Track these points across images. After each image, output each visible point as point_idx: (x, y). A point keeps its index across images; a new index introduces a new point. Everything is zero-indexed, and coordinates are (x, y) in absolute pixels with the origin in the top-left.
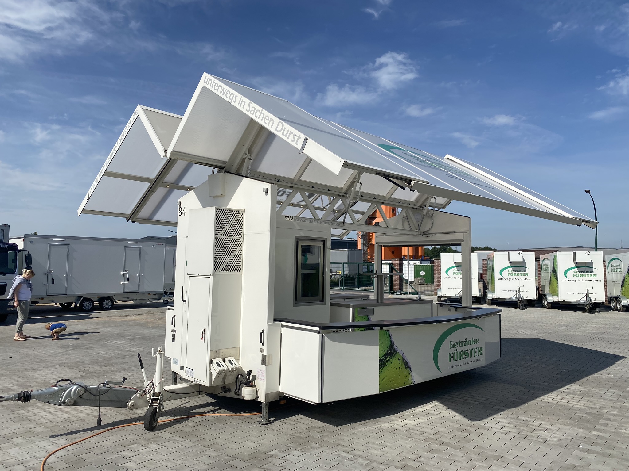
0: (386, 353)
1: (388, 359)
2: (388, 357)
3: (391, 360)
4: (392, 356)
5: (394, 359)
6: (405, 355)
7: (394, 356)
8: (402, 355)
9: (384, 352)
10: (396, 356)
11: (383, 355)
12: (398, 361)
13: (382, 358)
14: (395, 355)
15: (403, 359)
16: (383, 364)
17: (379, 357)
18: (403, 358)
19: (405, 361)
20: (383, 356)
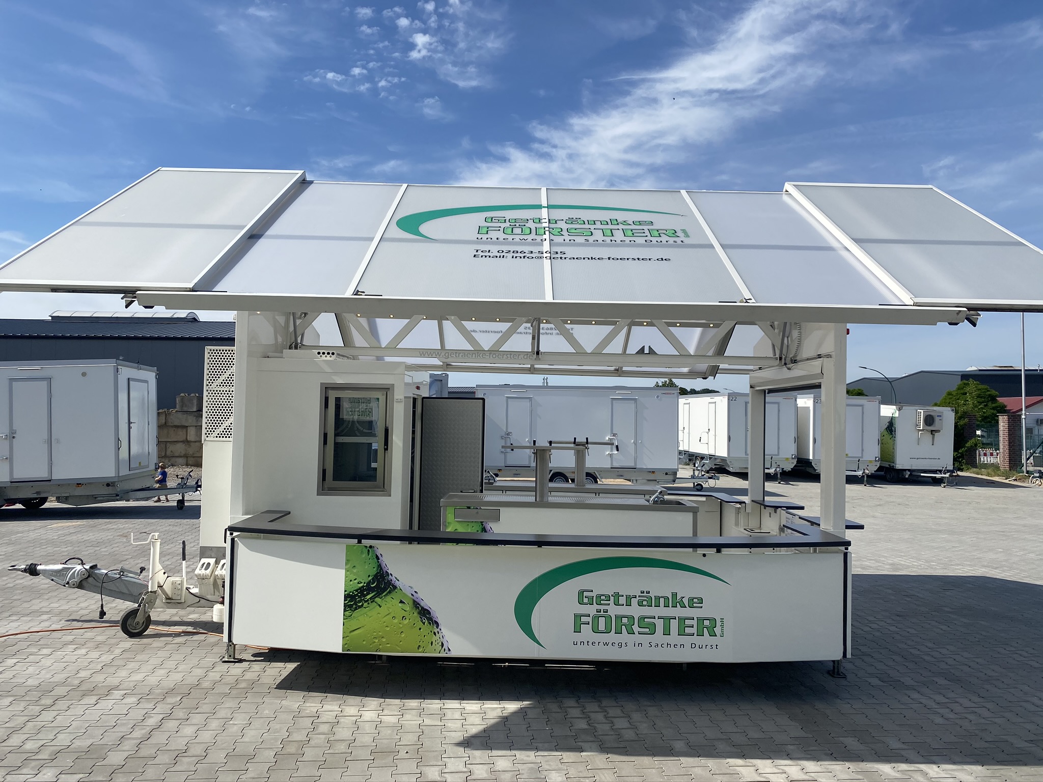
0: (363, 586)
1: (368, 597)
2: (368, 594)
3: (377, 600)
4: (380, 594)
5: (388, 598)
6: (421, 595)
7: (386, 595)
8: (410, 595)
9: (358, 583)
10: (391, 595)
11: (355, 589)
12: (400, 605)
13: (353, 593)
14: (390, 592)
15: (416, 604)
16: (355, 604)
17: (345, 591)
18: (414, 601)
19: (422, 608)
20: (356, 591)
